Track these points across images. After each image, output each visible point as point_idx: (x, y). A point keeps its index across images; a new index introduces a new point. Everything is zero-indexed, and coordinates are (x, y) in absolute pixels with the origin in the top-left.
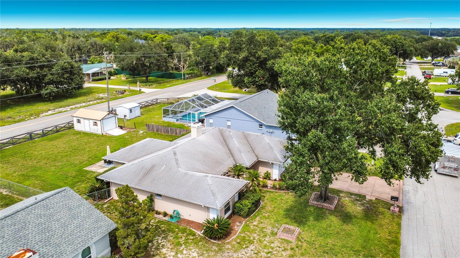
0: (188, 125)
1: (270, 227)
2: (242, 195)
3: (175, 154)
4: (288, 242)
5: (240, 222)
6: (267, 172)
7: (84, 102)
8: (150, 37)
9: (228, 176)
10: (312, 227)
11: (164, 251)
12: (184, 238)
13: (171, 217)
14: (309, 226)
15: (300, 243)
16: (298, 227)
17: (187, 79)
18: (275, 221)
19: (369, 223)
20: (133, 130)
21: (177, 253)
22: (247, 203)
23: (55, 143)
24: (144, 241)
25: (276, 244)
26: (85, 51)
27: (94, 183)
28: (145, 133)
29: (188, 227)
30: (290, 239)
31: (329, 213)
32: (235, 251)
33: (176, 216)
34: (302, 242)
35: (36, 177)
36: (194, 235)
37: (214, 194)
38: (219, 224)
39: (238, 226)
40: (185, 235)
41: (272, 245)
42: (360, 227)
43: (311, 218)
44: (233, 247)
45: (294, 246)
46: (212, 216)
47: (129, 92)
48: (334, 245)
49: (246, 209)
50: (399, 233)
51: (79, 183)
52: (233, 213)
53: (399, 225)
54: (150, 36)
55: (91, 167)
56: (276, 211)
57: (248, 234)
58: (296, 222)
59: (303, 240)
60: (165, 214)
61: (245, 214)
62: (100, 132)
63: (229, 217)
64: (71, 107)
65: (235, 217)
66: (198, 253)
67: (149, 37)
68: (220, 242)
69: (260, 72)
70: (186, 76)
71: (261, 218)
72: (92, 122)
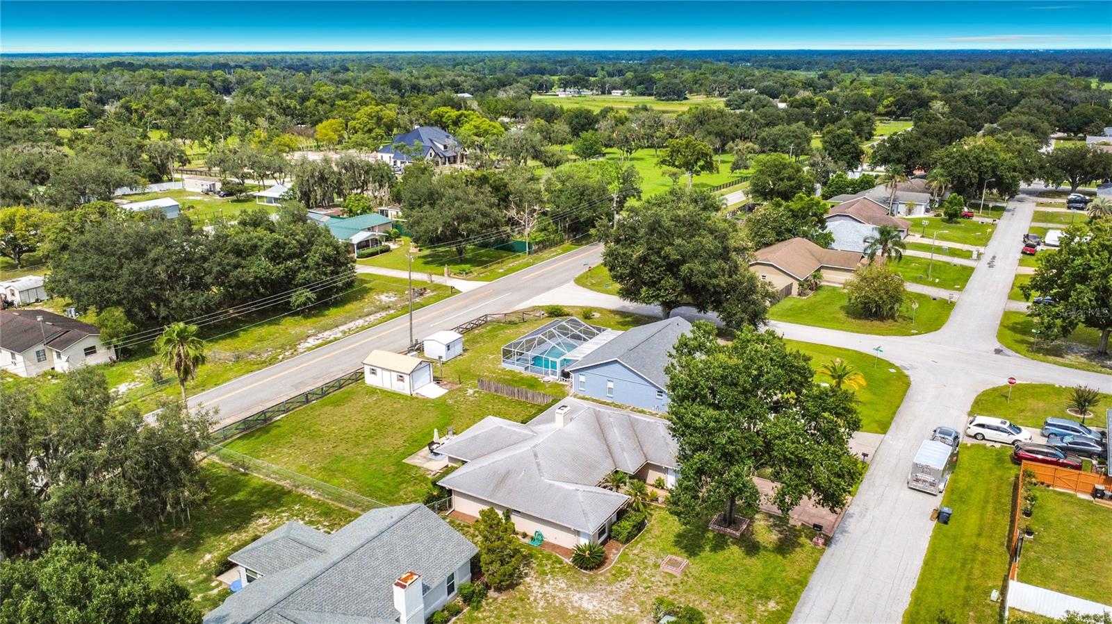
0: (544, 379)
1: (653, 558)
2: (621, 514)
3: (536, 456)
4: (672, 576)
5: (617, 549)
6: (660, 478)
7: (360, 317)
8: (449, 116)
9: (605, 487)
10: (704, 560)
11: (528, 579)
12: (549, 567)
13: (532, 539)
14: (701, 558)
15: (686, 578)
16: (688, 558)
17: (536, 252)
18: (660, 550)
19: (780, 557)
20: (457, 386)
21: (542, 584)
22: (627, 525)
23: (346, 409)
24: (508, 568)
25: (658, 578)
26: (333, 182)
27: (431, 489)
28: (476, 395)
29: (554, 553)
30: (675, 573)
31: (732, 542)
32: (609, 584)
33: (538, 537)
34: (688, 577)
35: (344, 472)
36: (561, 563)
37: (585, 515)
38: (590, 551)
39: (614, 554)
40: (550, 562)
41: (653, 579)
42: (766, 561)
43: (707, 548)
44: (607, 579)
45: (678, 581)
46: (583, 542)
47: (432, 291)
48: (726, 583)
49: (625, 533)
50: (811, 572)
51: (404, 485)
52: (609, 537)
53: (816, 562)
54: (449, 114)
55: (413, 458)
56: (664, 536)
57: (626, 564)
58: (687, 551)
59: (690, 575)
60: (525, 535)
61: (624, 539)
62: (408, 393)
63: (603, 543)
64: (341, 328)
65: (612, 542)
66: (566, 584)
67: (446, 116)
68: (591, 573)
69: (669, 281)
70: (534, 247)
71: (644, 545)
72: (395, 375)
